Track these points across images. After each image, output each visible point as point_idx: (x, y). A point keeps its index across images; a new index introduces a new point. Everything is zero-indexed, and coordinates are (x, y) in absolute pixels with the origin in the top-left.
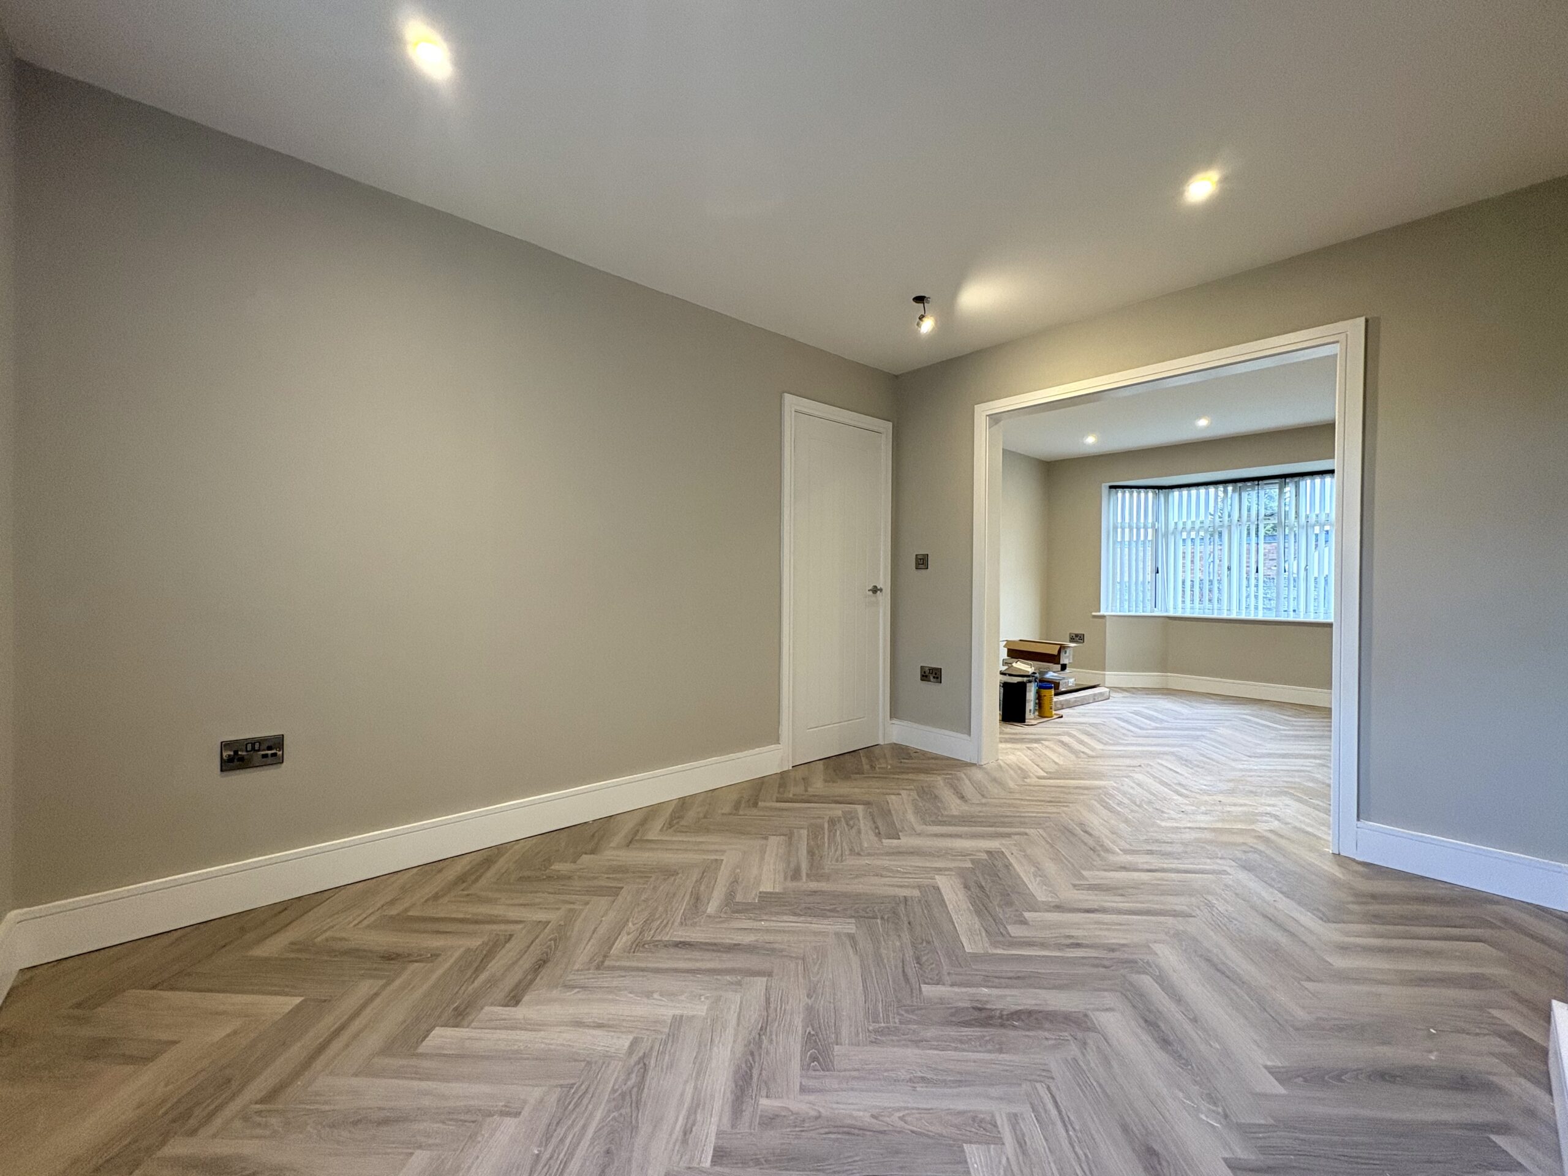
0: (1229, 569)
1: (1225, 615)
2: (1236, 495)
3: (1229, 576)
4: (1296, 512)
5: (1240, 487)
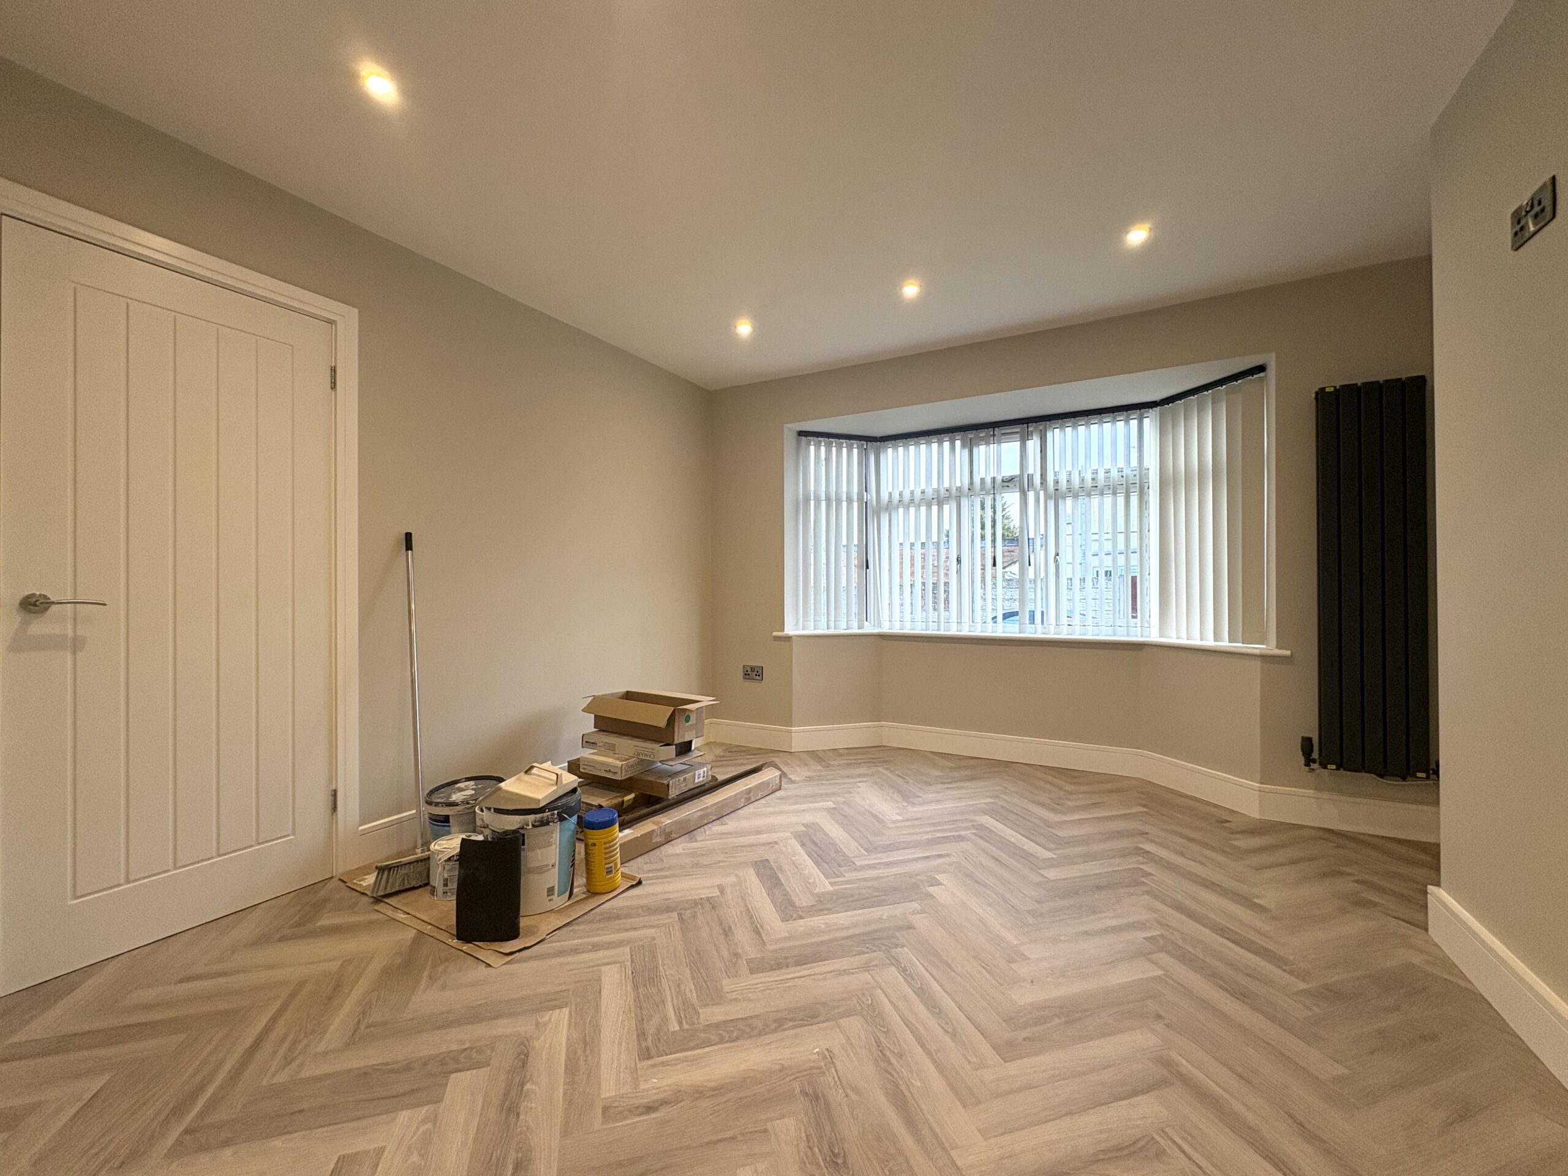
0: (959, 561)
1: (953, 631)
2: (966, 452)
3: (959, 572)
4: (1041, 475)
5: (970, 439)
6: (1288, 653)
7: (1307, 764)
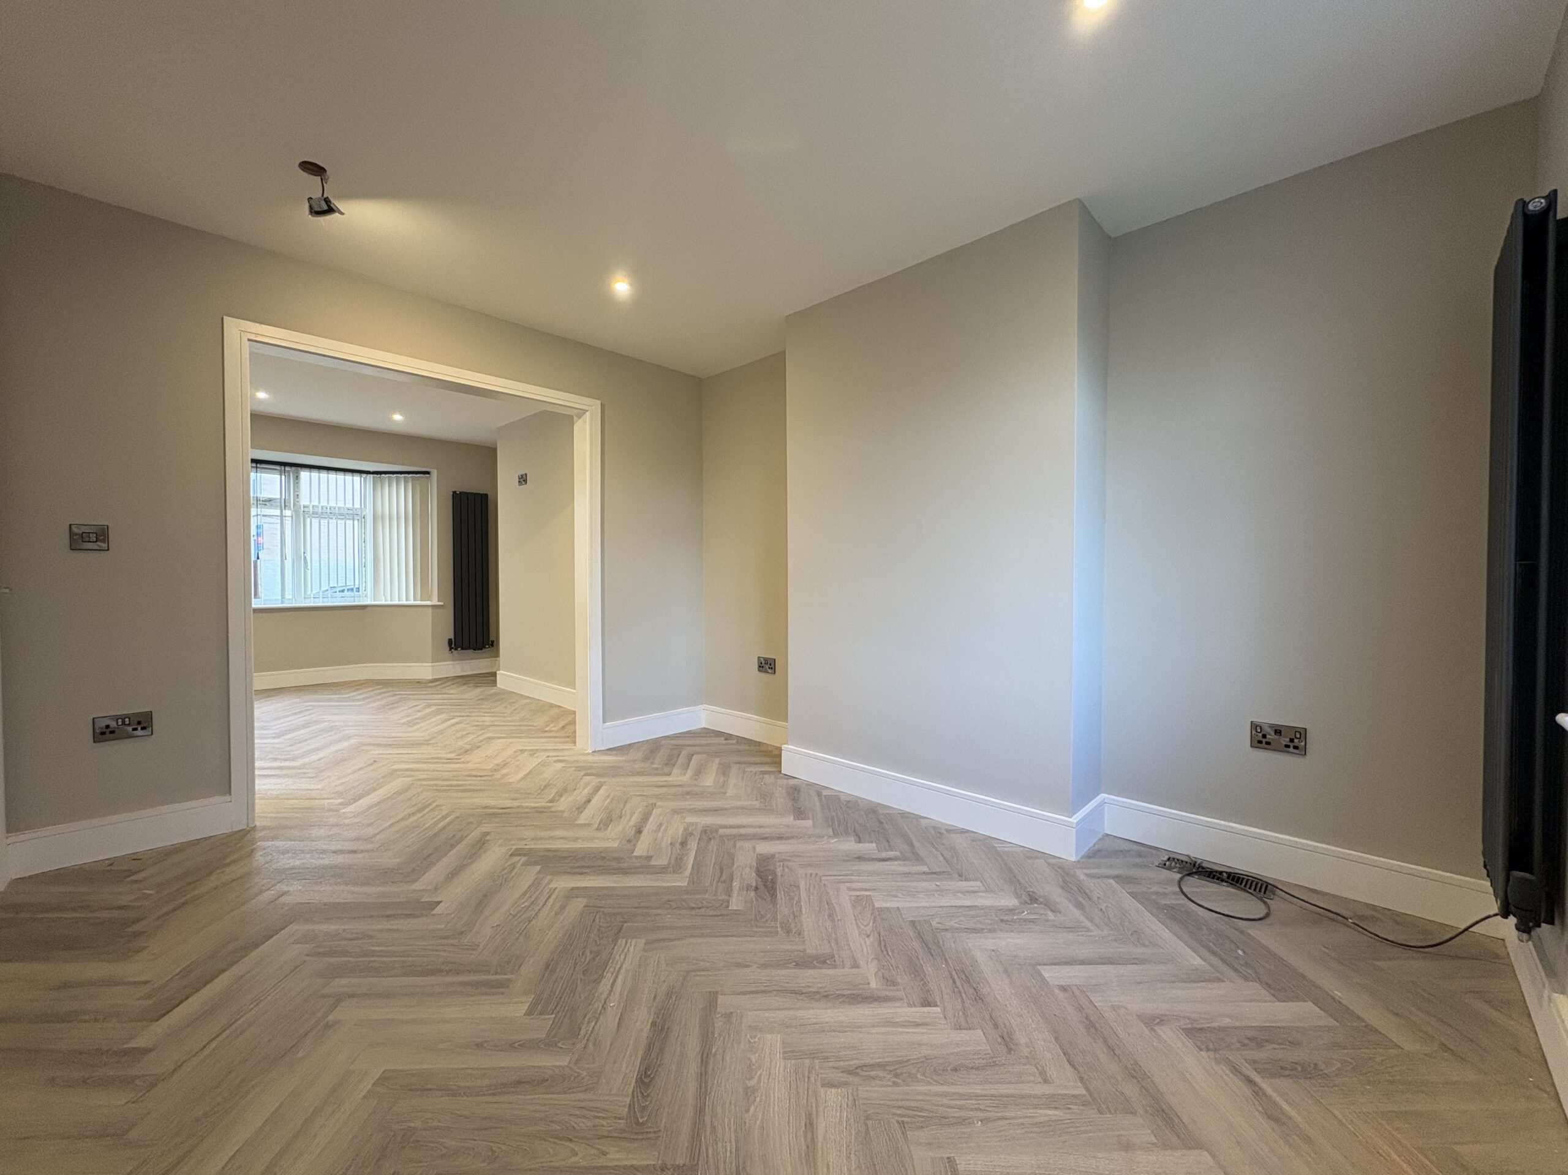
6: (442, 603)
7: (450, 650)
